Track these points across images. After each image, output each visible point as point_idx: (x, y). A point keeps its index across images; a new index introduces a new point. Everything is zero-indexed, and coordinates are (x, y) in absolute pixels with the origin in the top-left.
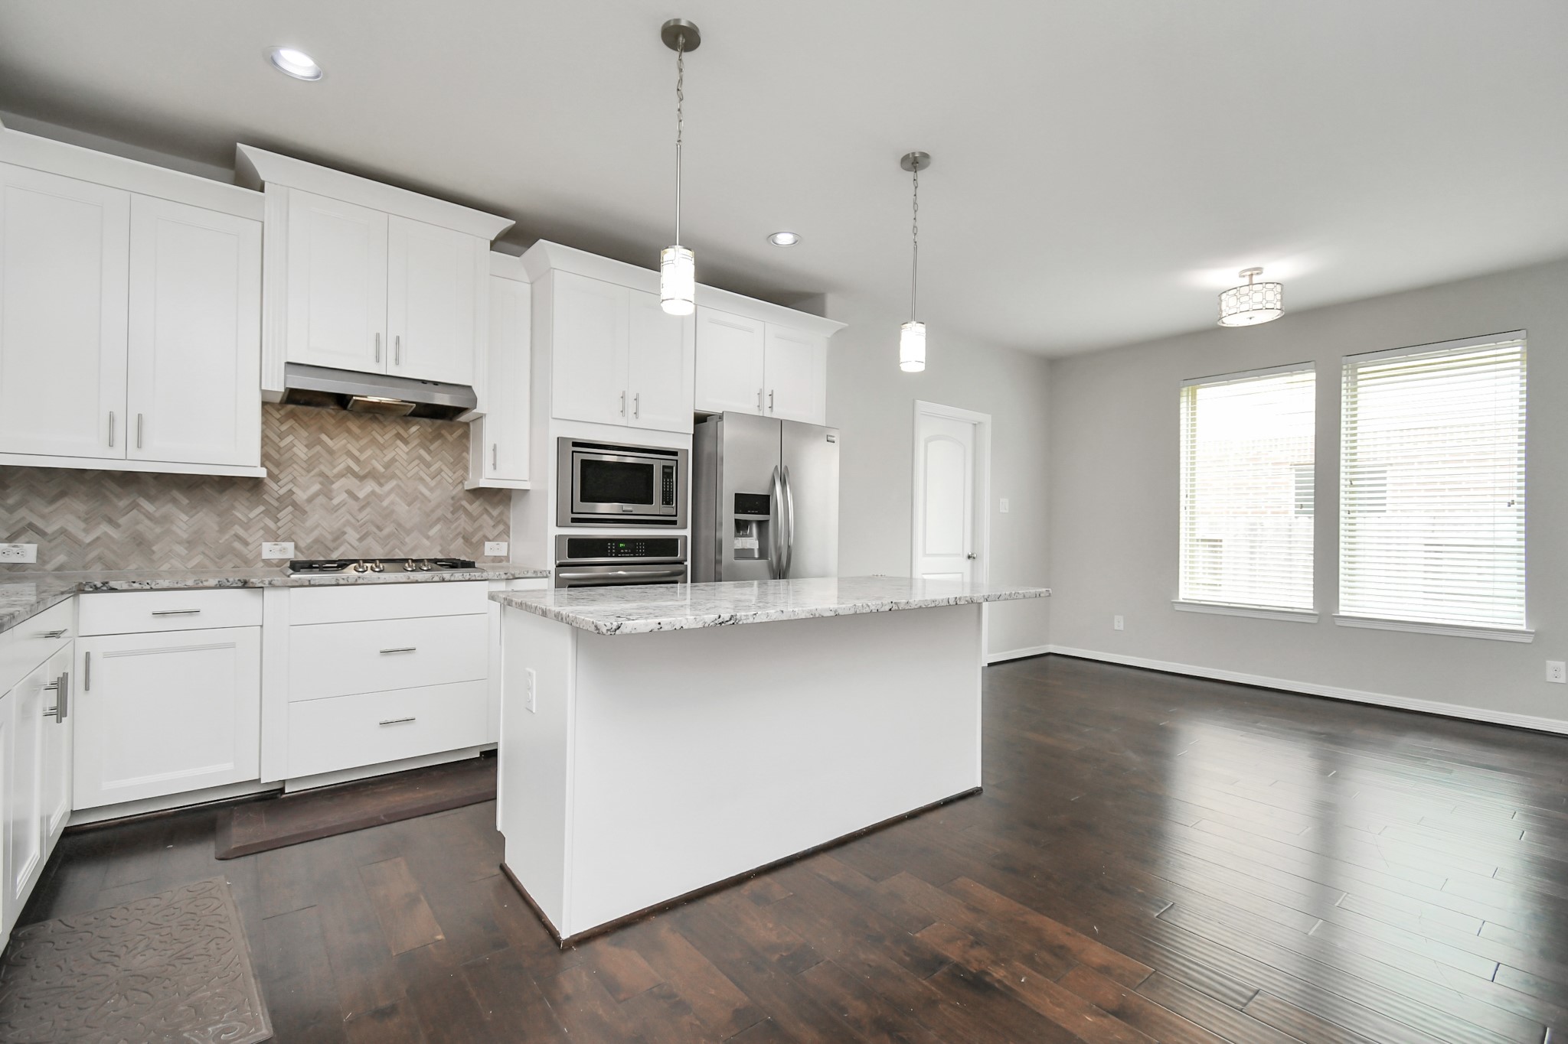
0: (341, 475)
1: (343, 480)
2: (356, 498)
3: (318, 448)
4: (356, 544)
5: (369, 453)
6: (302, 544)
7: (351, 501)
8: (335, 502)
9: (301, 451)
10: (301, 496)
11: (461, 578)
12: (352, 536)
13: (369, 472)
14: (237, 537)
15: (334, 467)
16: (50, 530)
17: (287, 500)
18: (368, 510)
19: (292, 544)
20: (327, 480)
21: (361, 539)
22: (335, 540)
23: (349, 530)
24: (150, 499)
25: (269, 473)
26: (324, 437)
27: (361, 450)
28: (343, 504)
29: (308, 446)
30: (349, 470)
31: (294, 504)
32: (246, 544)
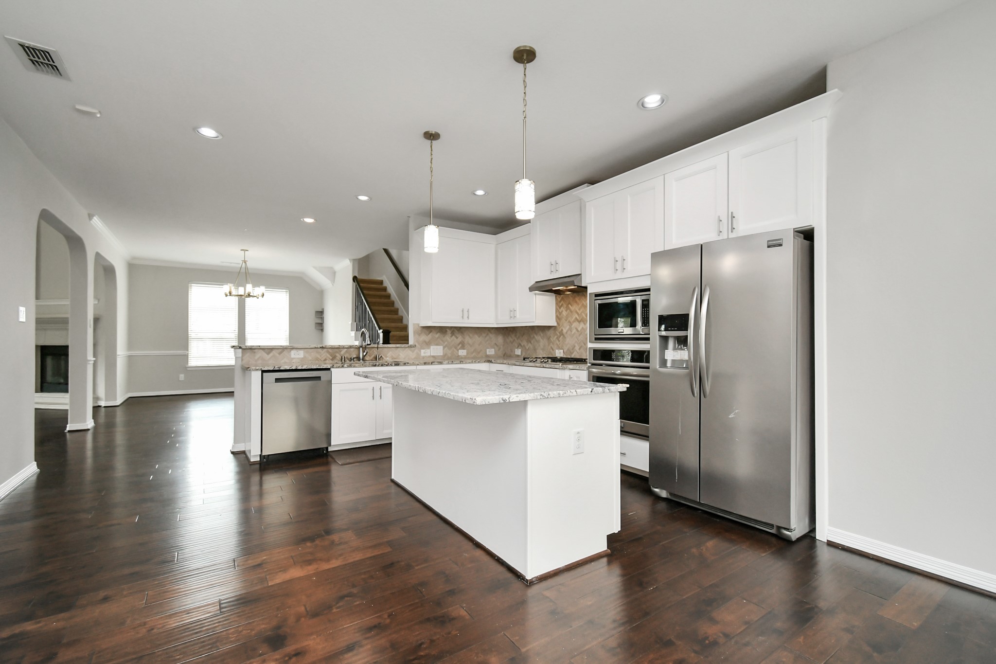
0: (574, 321)
1: (575, 323)
2: (578, 331)
3: (568, 311)
4: (578, 351)
5: (581, 310)
6: (565, 351)
7: (576, 332)
8: (573, 333)
9: (564, 313)
10: (565, 331)
11: (548, 367)
12: (577, 348)
13: (582, 319)
14: (551, 347)
15: (572, 318)
16: (522, 345)
17: (561, 333)
18: (581, 336)
19: (562, 350)
20: (570, 323)
21: (580, 349)
22: (573, 349)
23: (576, 345)
24: (536, 335)
25: (558, 323)
26: (570, 306)
27: (579, 310)
28: (575, 333)
29: (566, 311)
30: (576, 318)
31: (563, 335)
32: (553, 350)
